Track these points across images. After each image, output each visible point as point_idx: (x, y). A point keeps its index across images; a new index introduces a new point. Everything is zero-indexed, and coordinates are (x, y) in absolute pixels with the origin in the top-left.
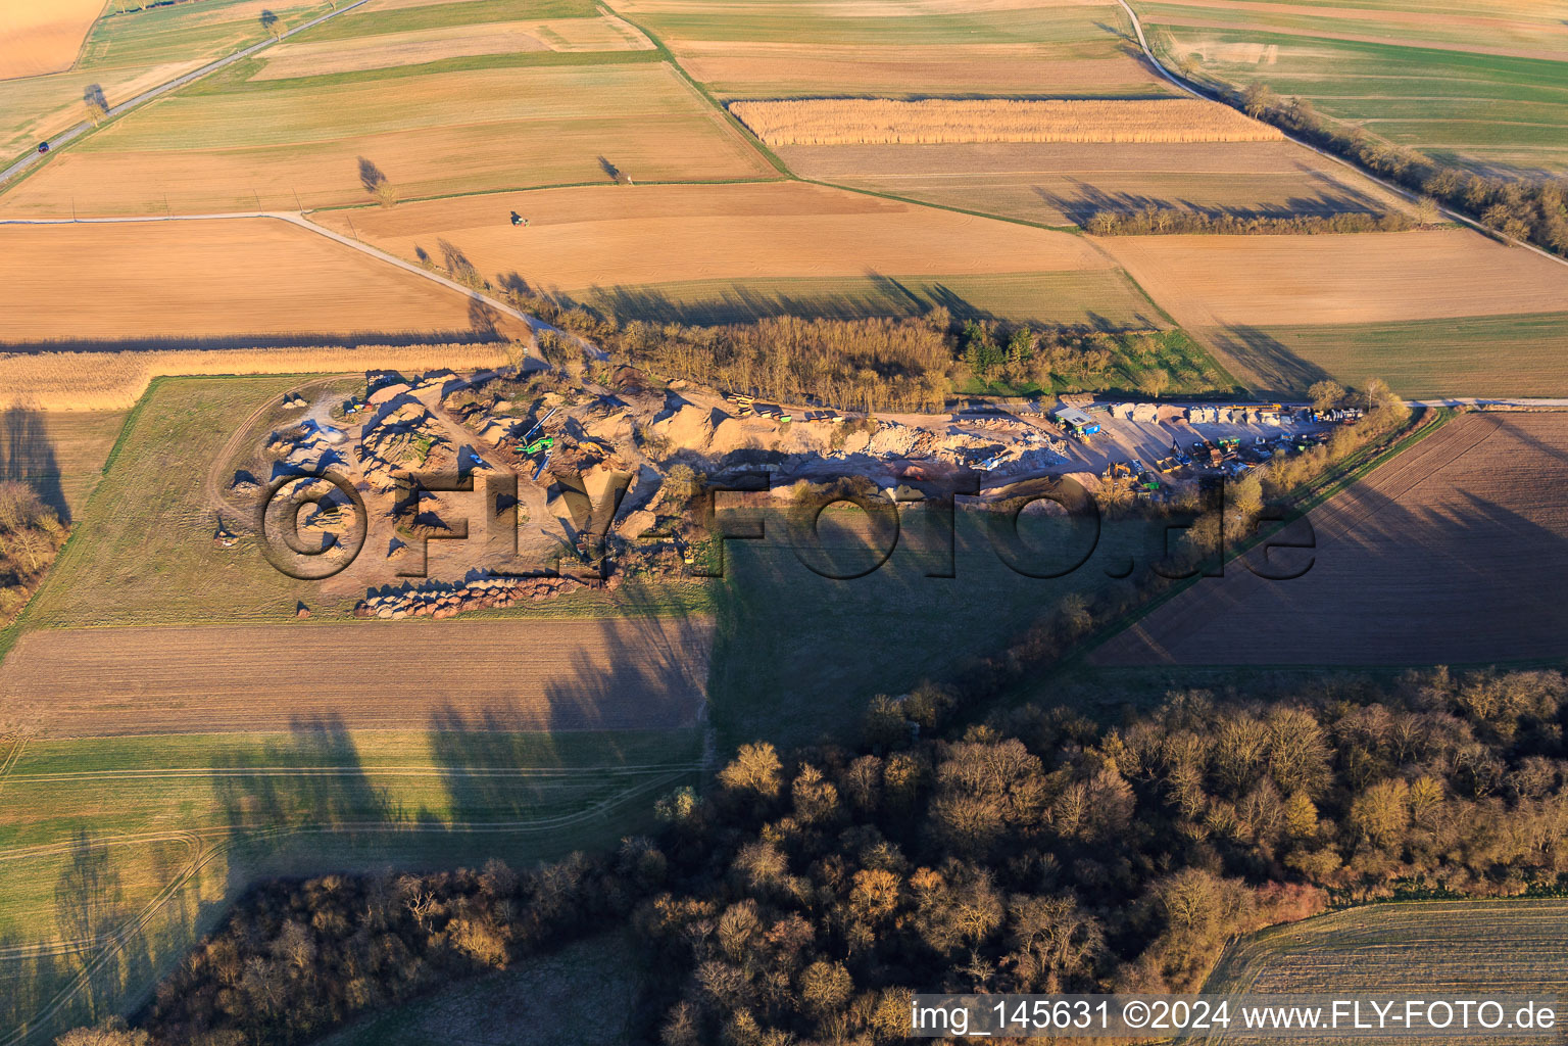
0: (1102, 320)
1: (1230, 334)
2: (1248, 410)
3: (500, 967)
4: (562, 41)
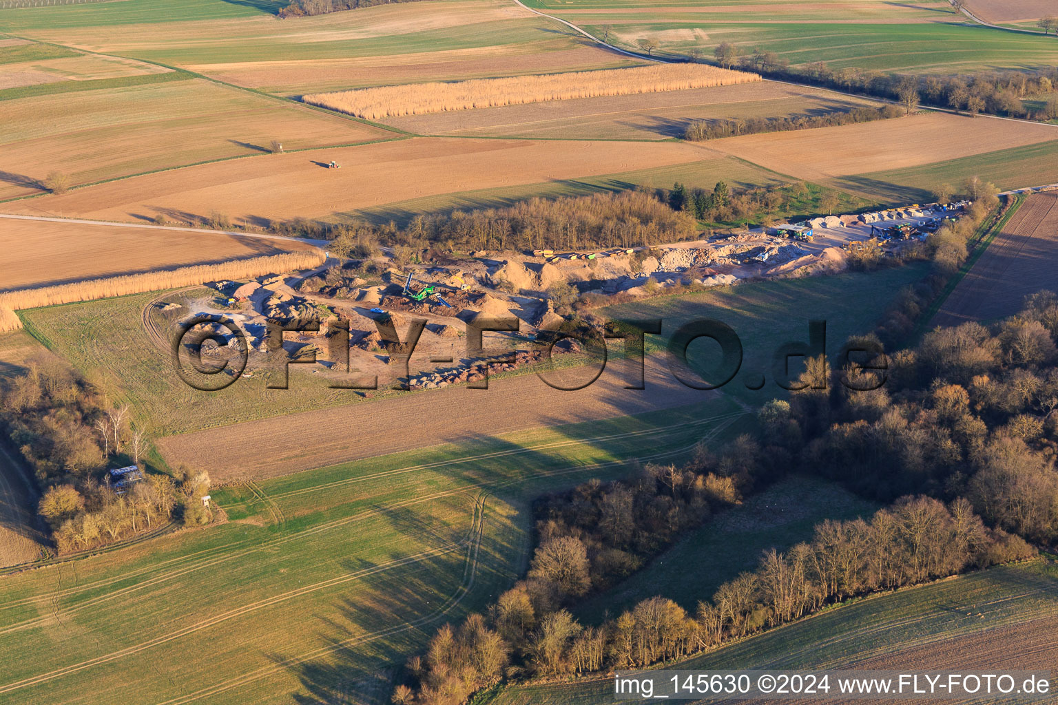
0: (748, 184)
1: (843, 181)
2: (899, 210)
3: (738, 502)
4: (73, 74)
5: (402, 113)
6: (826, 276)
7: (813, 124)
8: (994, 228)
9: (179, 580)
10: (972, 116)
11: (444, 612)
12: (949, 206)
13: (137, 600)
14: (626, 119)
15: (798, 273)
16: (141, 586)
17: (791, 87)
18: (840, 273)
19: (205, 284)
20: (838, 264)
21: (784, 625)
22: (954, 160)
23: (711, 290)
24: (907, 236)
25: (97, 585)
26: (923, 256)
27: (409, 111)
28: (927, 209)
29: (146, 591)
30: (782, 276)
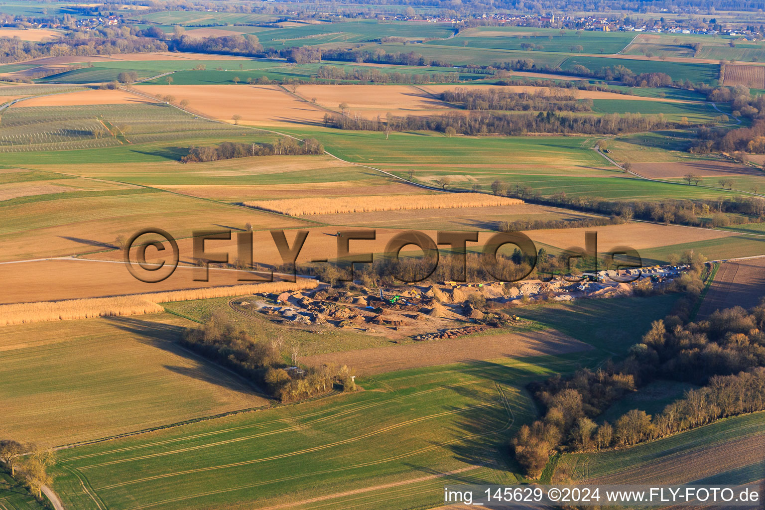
2: (649, 268)
3: (635, 390)
4: (80, 188)
5: (312, 213)
6: (622, 297)
7: (572, 226)
8: (708, 278)
9: (358, 412)
10: (666, 225)
11: (509, 428)
12: (677, 267)
13: (340, 420)
14: (455, 220)
15: (607, 295)
16: (338, 415)
17: (545, 208)
18: (630, 296)
19: (254, 294)
20: (628, 292)
21: (700, 427)
22: (667, 246)
23: (560, 302)
24: (660, 280)
25: (314, 415)
26: (675, 290)
27: (316, 213)
28: (665, 268)
29: (341, 417)
30: (598, 297)
